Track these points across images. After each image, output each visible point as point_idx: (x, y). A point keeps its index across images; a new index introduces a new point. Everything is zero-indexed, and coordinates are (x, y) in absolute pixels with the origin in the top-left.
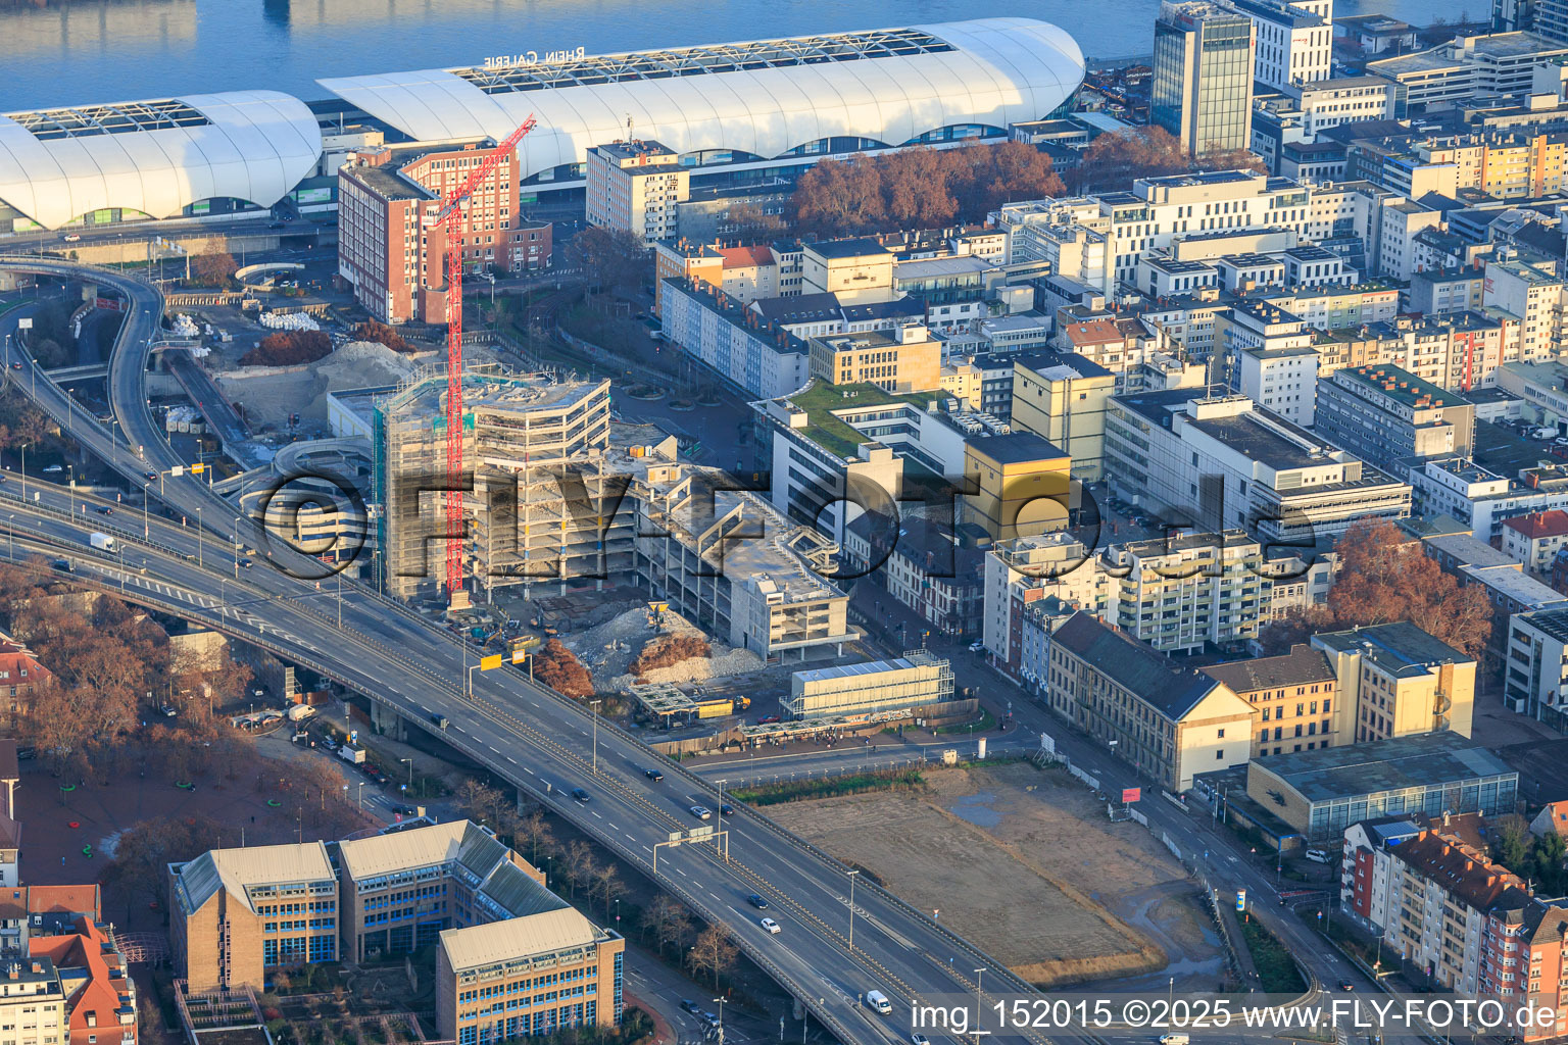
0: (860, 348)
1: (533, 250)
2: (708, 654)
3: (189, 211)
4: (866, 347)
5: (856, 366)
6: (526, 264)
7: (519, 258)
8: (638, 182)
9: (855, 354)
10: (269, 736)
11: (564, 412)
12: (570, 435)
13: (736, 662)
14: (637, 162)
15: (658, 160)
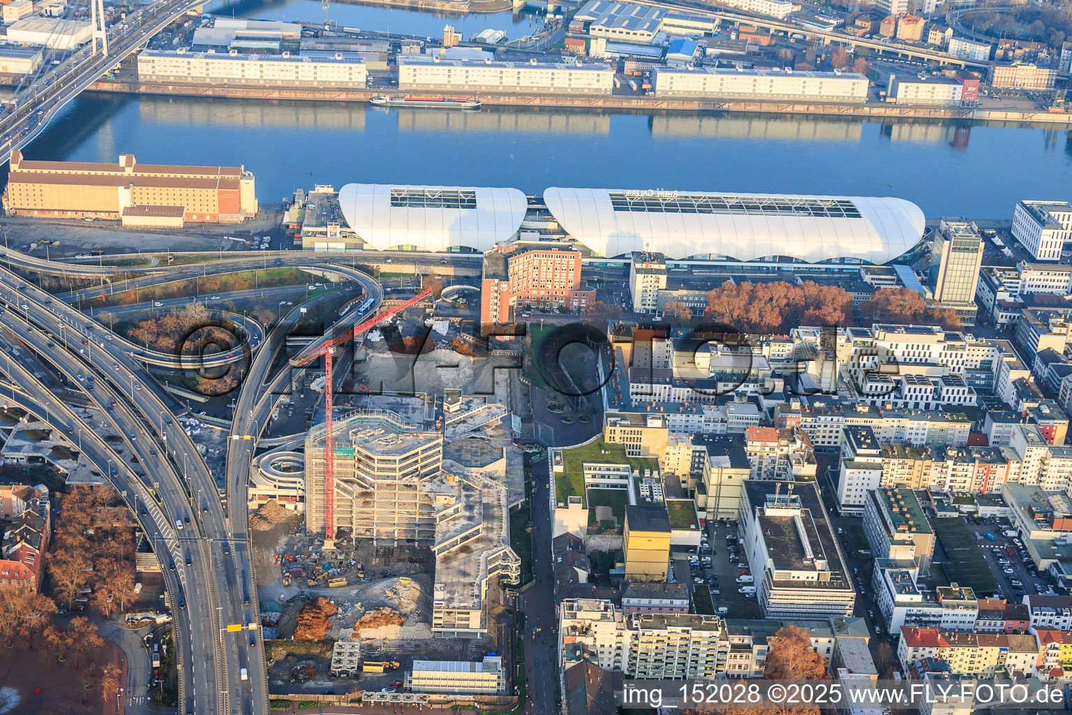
0: (621, 426)
1: (583, 301)
2: (402, 625)
3: (450, 250)
4: (627, 426)
5: (618, 436)
6: (579, 308)
7: (576, 304)
8: (640, 277)
9: (618, 429)
10: (136, 632)
11: (398, 458)
12: (400, 469)
13: (416, 631)
14: (644, 266)
15: (655, 266)
